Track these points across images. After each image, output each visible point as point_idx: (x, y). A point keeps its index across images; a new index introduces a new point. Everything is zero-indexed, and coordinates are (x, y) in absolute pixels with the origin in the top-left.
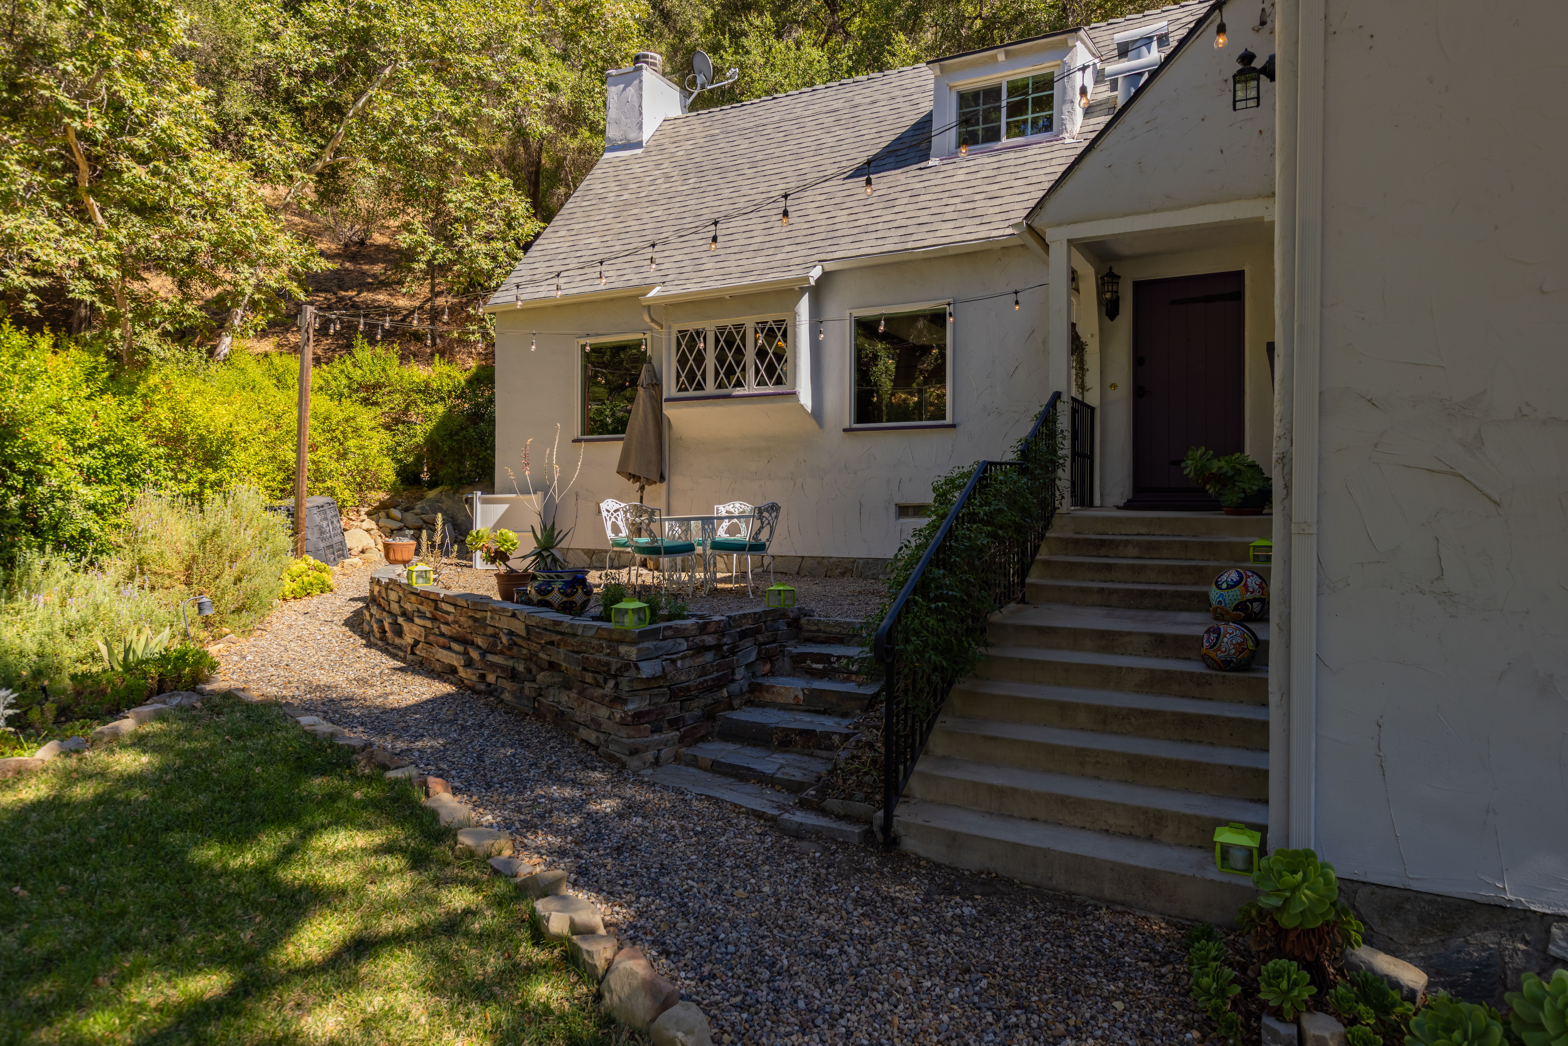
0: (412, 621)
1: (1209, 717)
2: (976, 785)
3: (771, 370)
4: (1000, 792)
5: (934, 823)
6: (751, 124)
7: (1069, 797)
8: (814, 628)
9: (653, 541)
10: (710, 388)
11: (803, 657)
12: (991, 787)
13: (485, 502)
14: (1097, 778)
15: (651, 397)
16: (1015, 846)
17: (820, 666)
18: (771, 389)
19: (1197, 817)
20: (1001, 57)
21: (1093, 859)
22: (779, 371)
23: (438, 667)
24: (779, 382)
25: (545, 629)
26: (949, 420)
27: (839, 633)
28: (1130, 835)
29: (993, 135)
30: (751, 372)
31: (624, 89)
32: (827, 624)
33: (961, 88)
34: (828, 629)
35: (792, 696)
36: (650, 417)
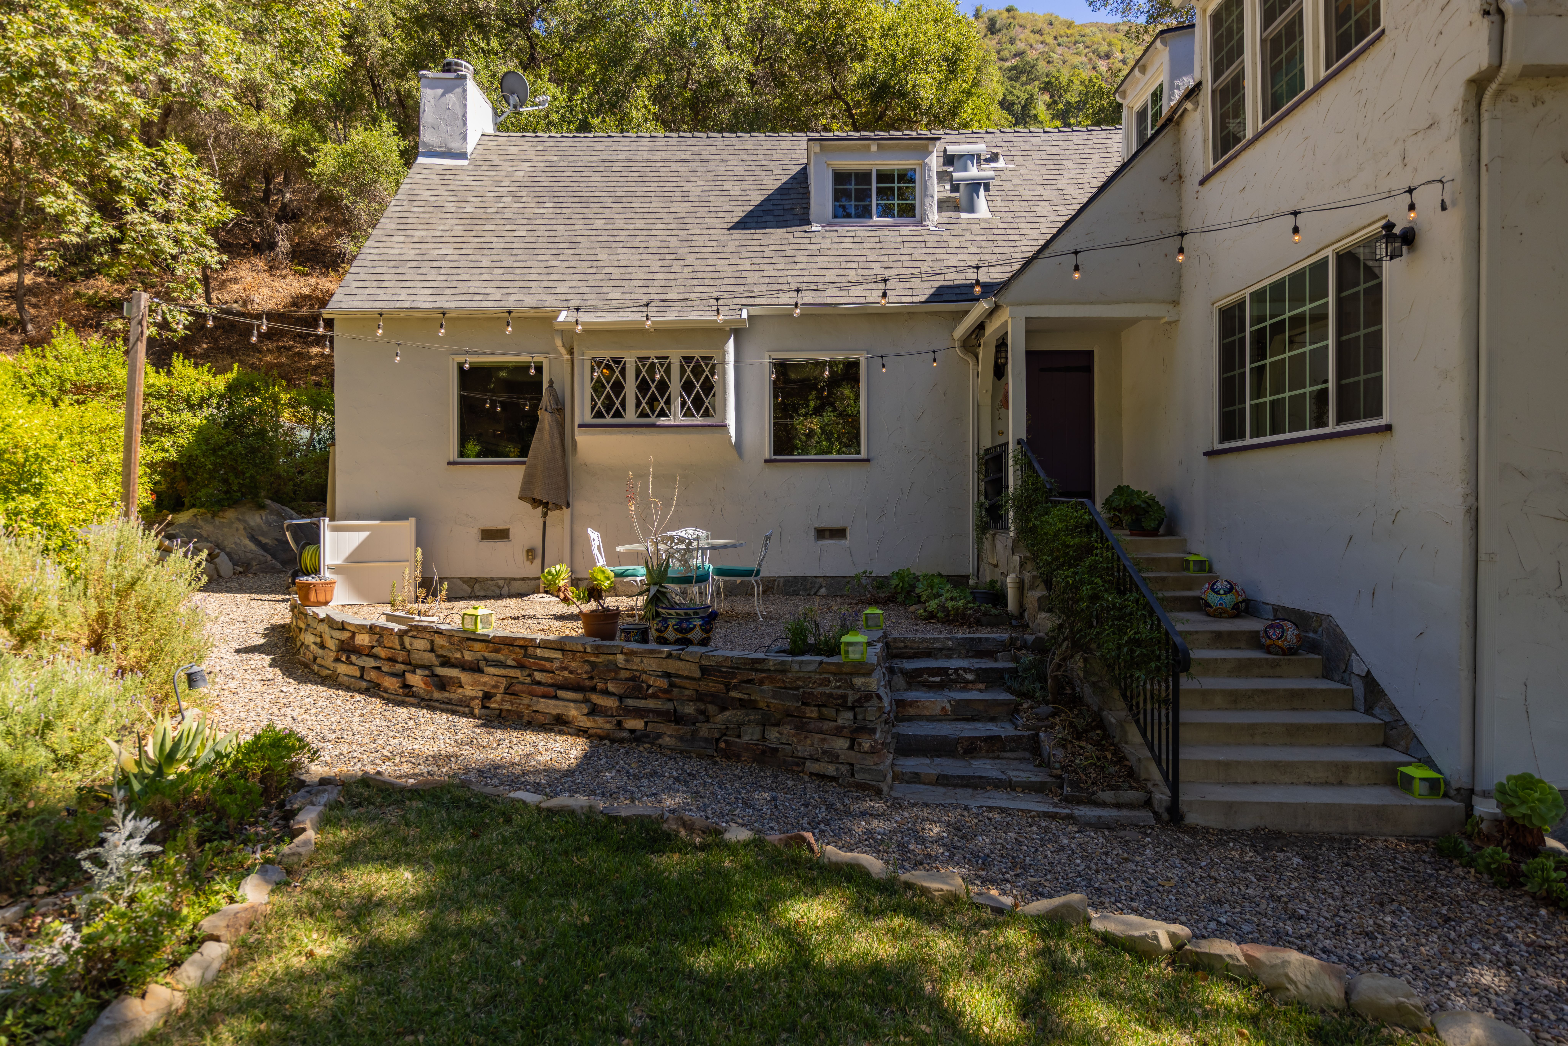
0: (482, 672)
1: (1309, 690)
2: (1206, 763)
3: (698, 403)
4: (1226, 765)
5: (1210, 798)
6: (595, 158)
7: (1280, 762)
8: (901, 645)
9: (686, 571)
10: (630, 415)
11: (919, 672)
12: (1218, 763)
13: (335, 529)
14: (1265, 745)
15: (557, 421)
16: (1281, 804)
17: (938, 679)
18: (698, 420)
19: (1372, 763)
20: (874, 148)
21: (1340, 805)
22: (707, 403)
23: (541, 719)
24: (706, 414)
25: (738, 668)
26: (863, 454)
27: (927, 648)
28: (1327, 783)
29: (865, 213)
30: (676, 403)
31: (443, 95)
32: (914, 641)
33: (837, 167)
34: (915, 645)
35: (939, 708)
36: (557, 441)
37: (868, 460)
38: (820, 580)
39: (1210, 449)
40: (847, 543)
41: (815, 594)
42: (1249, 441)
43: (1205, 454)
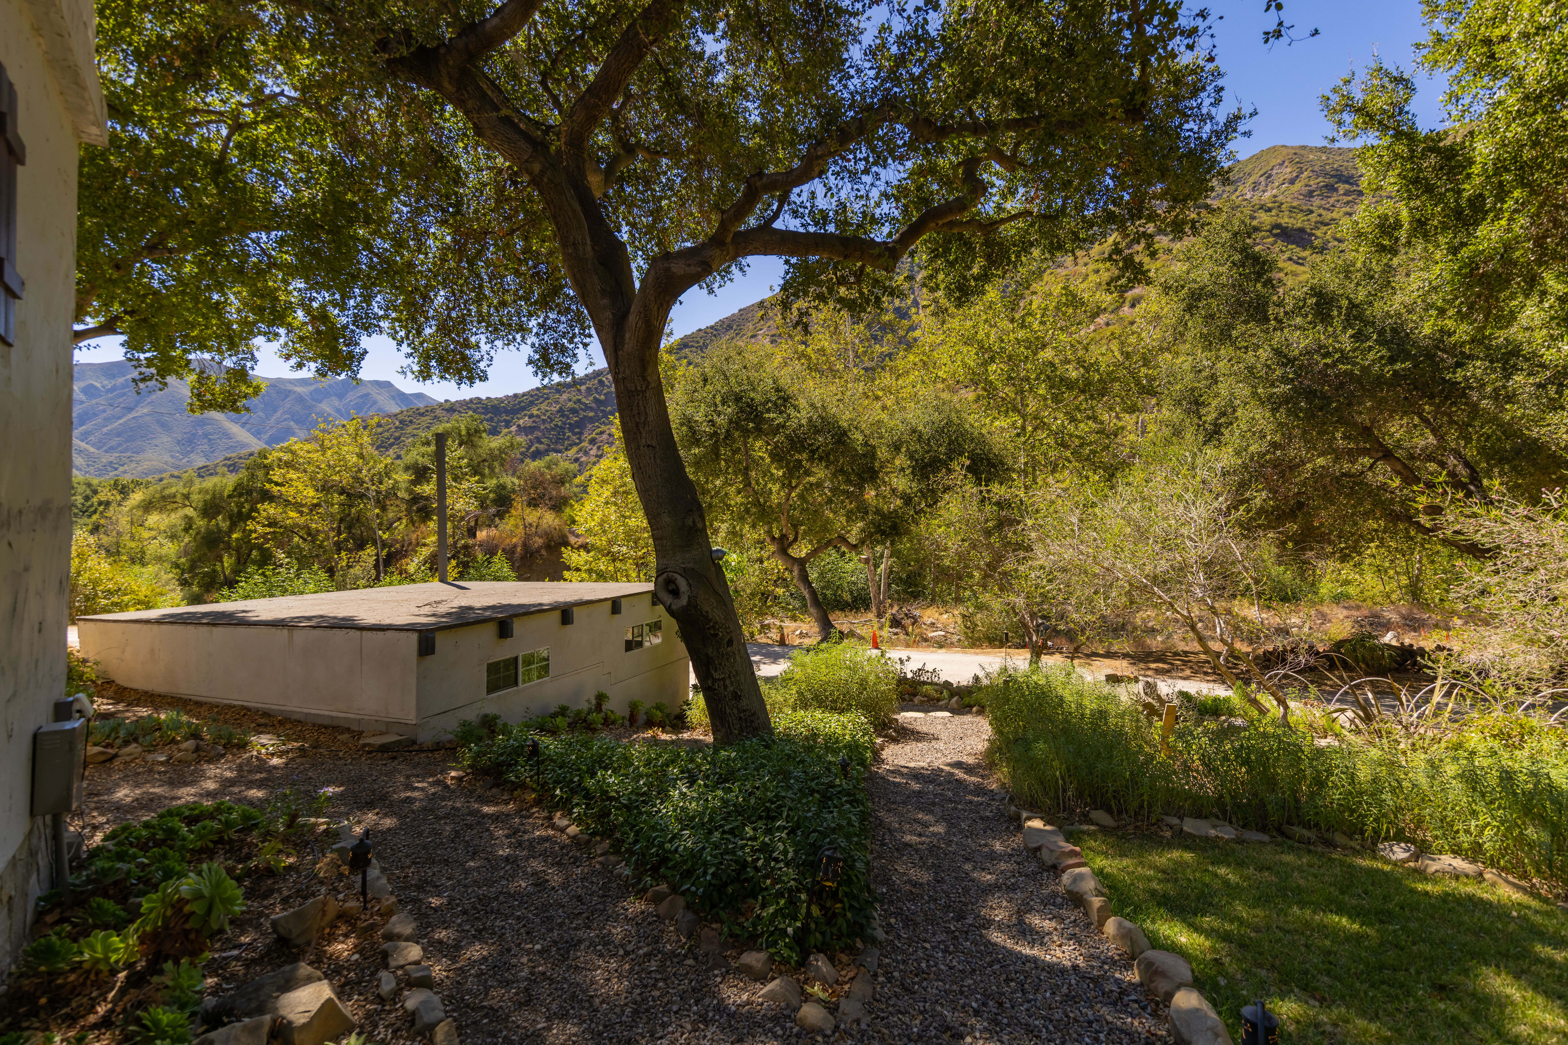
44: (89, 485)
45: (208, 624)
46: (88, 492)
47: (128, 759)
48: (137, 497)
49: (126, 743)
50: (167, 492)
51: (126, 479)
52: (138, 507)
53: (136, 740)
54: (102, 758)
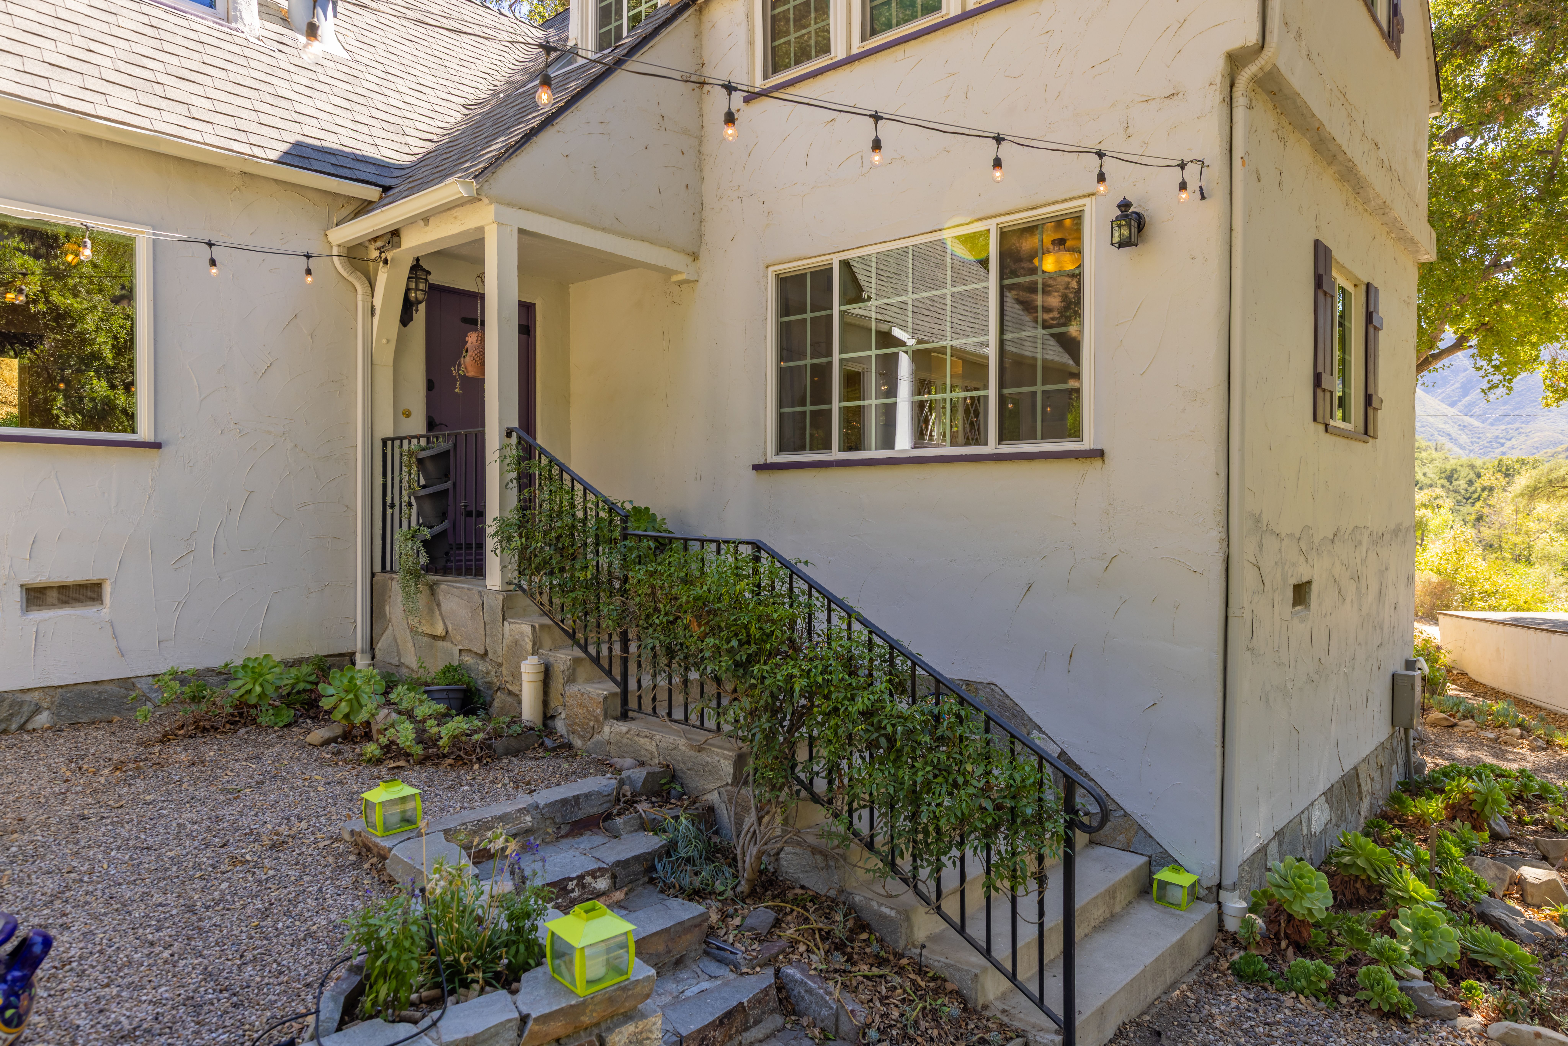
19: (1127, 877)
26: (145, 433)
37: (157, 445)
38: (36, 695)
39: (762, 462)
40: (105, 611)
41: (22, 728)
42: (836, 454)
43: (756, 468)
44: (1472, 467)
45: (1546, 630)
46: (1472, 476)
47: (1465, 730)
48: (1522, 481)
49: (1465, 717)
50: (1554, 475)
51: (1510, 459)
52: (1522, 495)
53: (1472, 717)
54: (1446, 724)
